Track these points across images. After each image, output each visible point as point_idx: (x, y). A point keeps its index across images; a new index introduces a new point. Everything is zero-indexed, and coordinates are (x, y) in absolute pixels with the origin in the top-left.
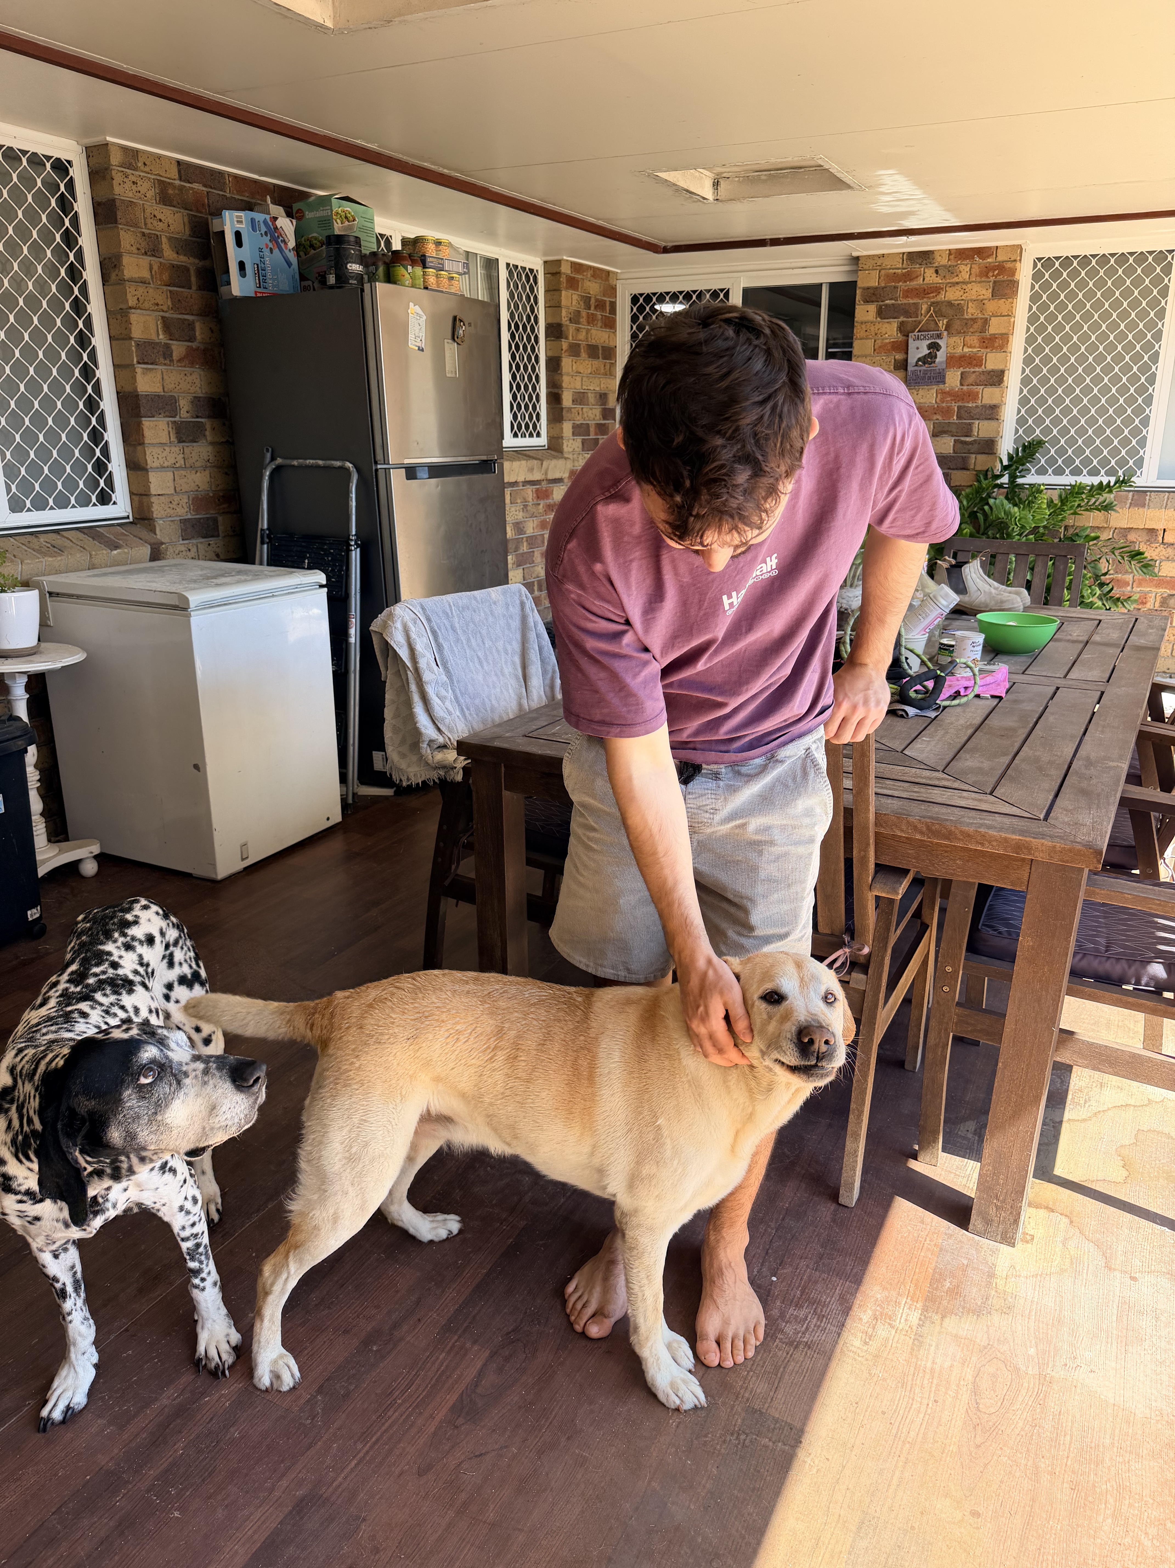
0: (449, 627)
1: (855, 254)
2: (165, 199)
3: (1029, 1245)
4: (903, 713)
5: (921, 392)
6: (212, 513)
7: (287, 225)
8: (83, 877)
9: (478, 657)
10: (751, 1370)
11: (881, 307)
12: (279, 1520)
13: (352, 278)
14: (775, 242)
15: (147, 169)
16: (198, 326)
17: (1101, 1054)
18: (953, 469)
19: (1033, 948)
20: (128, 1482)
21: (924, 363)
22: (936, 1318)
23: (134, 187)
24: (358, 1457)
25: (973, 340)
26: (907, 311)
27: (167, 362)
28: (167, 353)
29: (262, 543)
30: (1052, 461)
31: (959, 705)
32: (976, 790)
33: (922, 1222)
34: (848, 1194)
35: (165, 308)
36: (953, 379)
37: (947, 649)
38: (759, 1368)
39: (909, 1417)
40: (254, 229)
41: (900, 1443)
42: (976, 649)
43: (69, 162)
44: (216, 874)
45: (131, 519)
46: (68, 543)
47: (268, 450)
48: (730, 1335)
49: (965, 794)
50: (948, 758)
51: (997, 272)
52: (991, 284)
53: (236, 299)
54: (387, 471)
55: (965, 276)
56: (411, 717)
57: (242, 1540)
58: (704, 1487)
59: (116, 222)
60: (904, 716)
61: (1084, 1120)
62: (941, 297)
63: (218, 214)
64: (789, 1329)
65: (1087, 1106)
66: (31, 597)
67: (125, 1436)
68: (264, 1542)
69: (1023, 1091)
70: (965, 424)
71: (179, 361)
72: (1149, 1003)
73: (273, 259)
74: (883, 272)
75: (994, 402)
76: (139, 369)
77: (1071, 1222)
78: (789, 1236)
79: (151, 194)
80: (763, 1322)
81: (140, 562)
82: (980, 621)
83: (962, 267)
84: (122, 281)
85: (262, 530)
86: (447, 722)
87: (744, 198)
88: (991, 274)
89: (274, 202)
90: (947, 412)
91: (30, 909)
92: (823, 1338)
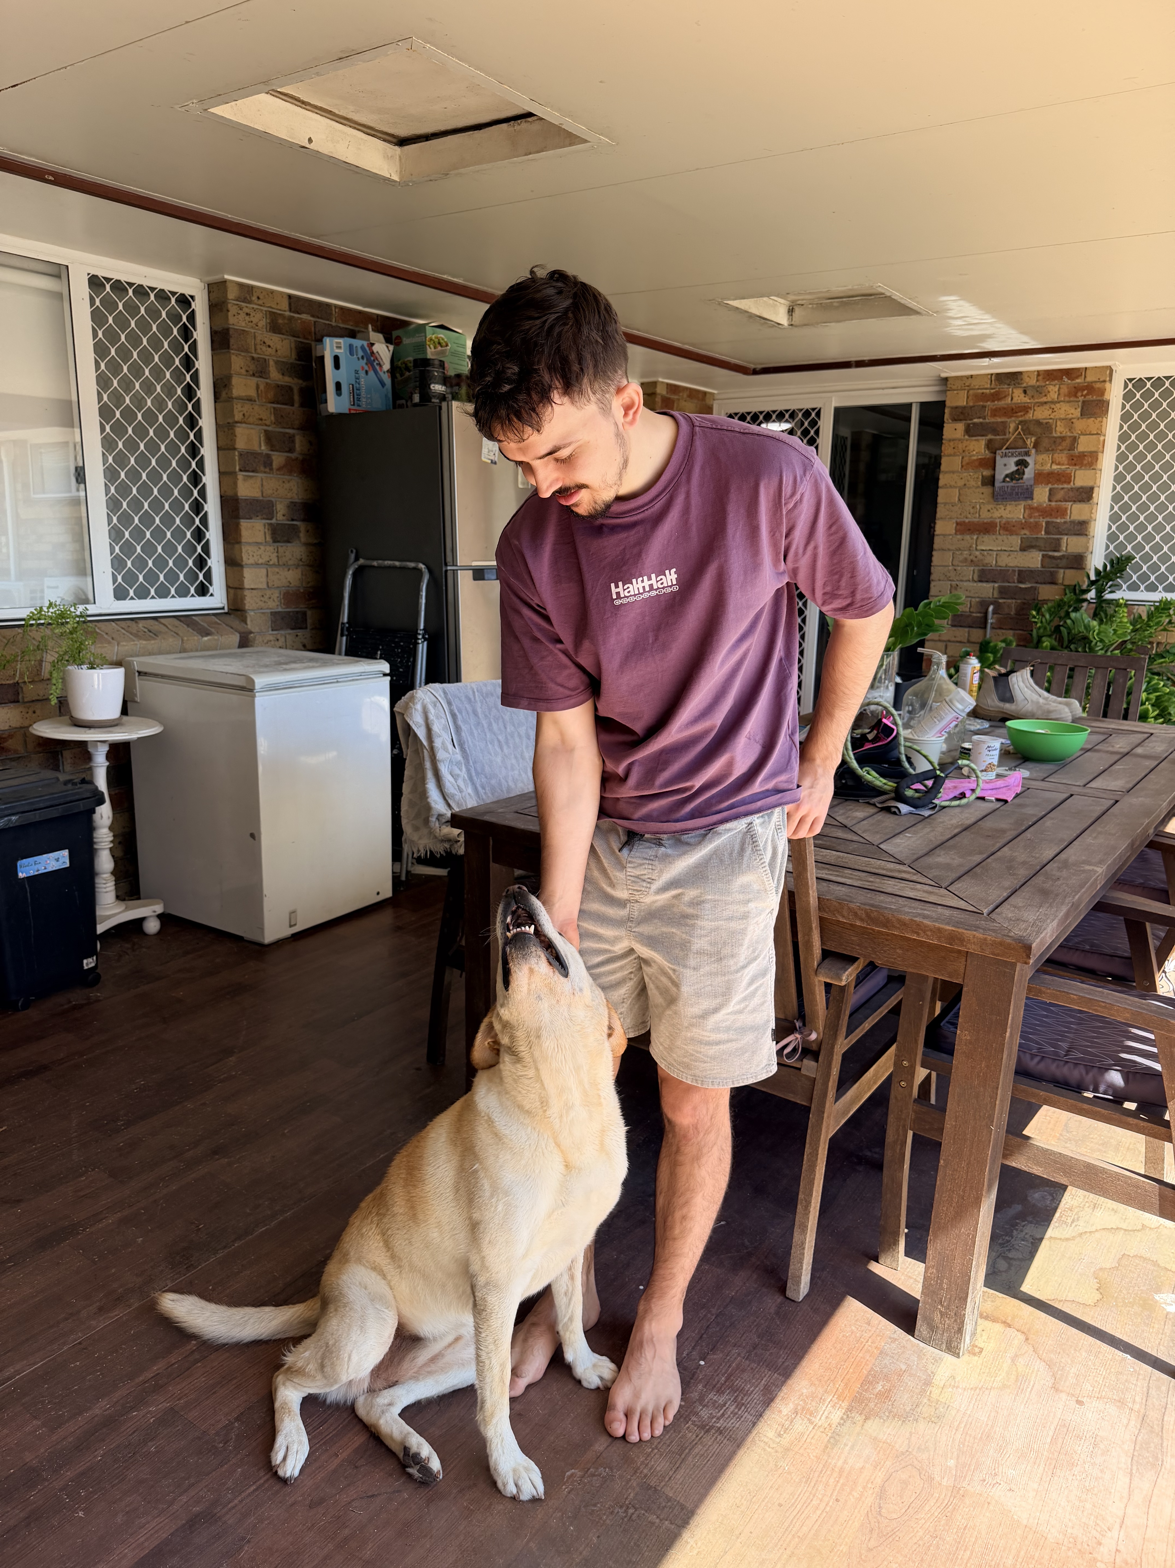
0: (470, 711)
1: (944, 375)
2: (275, 327)
3: (976, 1358)
4: (896, 810)
5: (1009, 508)
6: (302, 607)
7: (383, 351)
8: (145, 935)
9: (499, 741)
10: (656, 1447)
11: (969, 425)
12: (172, 1531)
13: (434, 396)
14: (860, 364)
15: (260, 302)
16: (298, 439)
17: (1055, 1162)
18: (1041, 583)
19: (970, 1043)
20: (46, 1480)
21: (1012, 479)
22: (859, 1418)
23: (247, 318)
24: (258, 1483)
25: (1062, 457)
26: (994, 429)
27: (267, 470)
28: (267, 462)
29: (342, 635)
30: (1144, 578)
31: (958, 806)
32: (933, 883)
33: (869, 1323)
34: (795, 1287)
35: (268, 422)
36: (1041, 495)
37: (966, 753)
38: (664, 1447)
39: (806, 1512)
40: (351, 354)
41: (790, 1536)
42: (991, 753)
43: (192, 297)
44: (264, 938)
45: (226, 610)
46: (164, 629)
47: (352, 552)
48: (639, 1409)
49: (919, 886)
50: (921, 853)
51: (1085, 392)
52: (1080, 404)
53: (332, 416)
54: (455, 572)
55: (1053, 395)
56: (423, 794)
57: (134, 1545)
58: (581, 1553)
59: (228, 347)
60: (896, 813)
61: (1067, 1239)
62: (1030, 416)
63: (320, 340)
64: (705, 1413)
65: (1073, 1225)
66: (117, 675)
67: (54, 1438)
68: (152, 1550)
69: (964, 1191)
70: (1054, 539)
71: (278, 469)
72: (1103, 1111)
73: (368, 381)
74: (971, 392)
75: (1083, 518)
76: (241, 476)
77: (1027, 1339)
78: (728, 1323)
79: (262, 323)
80: (676, 1403)
81: (229, 648)
82: (1010, 728)
83: (1051, 388)
84: (230, 399)
85: (343, 623)
86: (457, 798)
87: (818, 323)
88: (1079, 394)
89: (375, 330)
90: (1036, 527)
91: (86, 958)
92: (737, 1426)
